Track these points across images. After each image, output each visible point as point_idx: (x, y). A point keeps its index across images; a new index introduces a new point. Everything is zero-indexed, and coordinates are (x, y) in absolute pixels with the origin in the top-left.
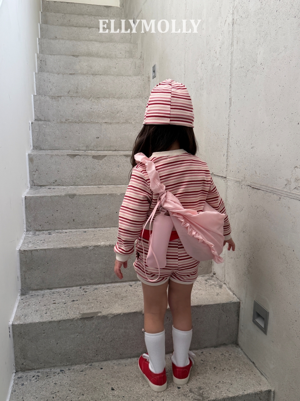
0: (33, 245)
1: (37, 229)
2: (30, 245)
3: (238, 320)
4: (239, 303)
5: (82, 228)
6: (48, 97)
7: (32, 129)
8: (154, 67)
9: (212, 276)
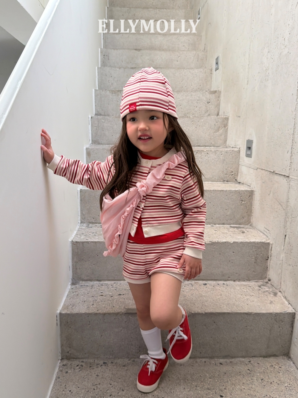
0: (85, 237)
1: (91, 221)
2: (83, 237)
6: (109, 91)
7: (91, 123)
8: (217, 59)
9: (267, 283)
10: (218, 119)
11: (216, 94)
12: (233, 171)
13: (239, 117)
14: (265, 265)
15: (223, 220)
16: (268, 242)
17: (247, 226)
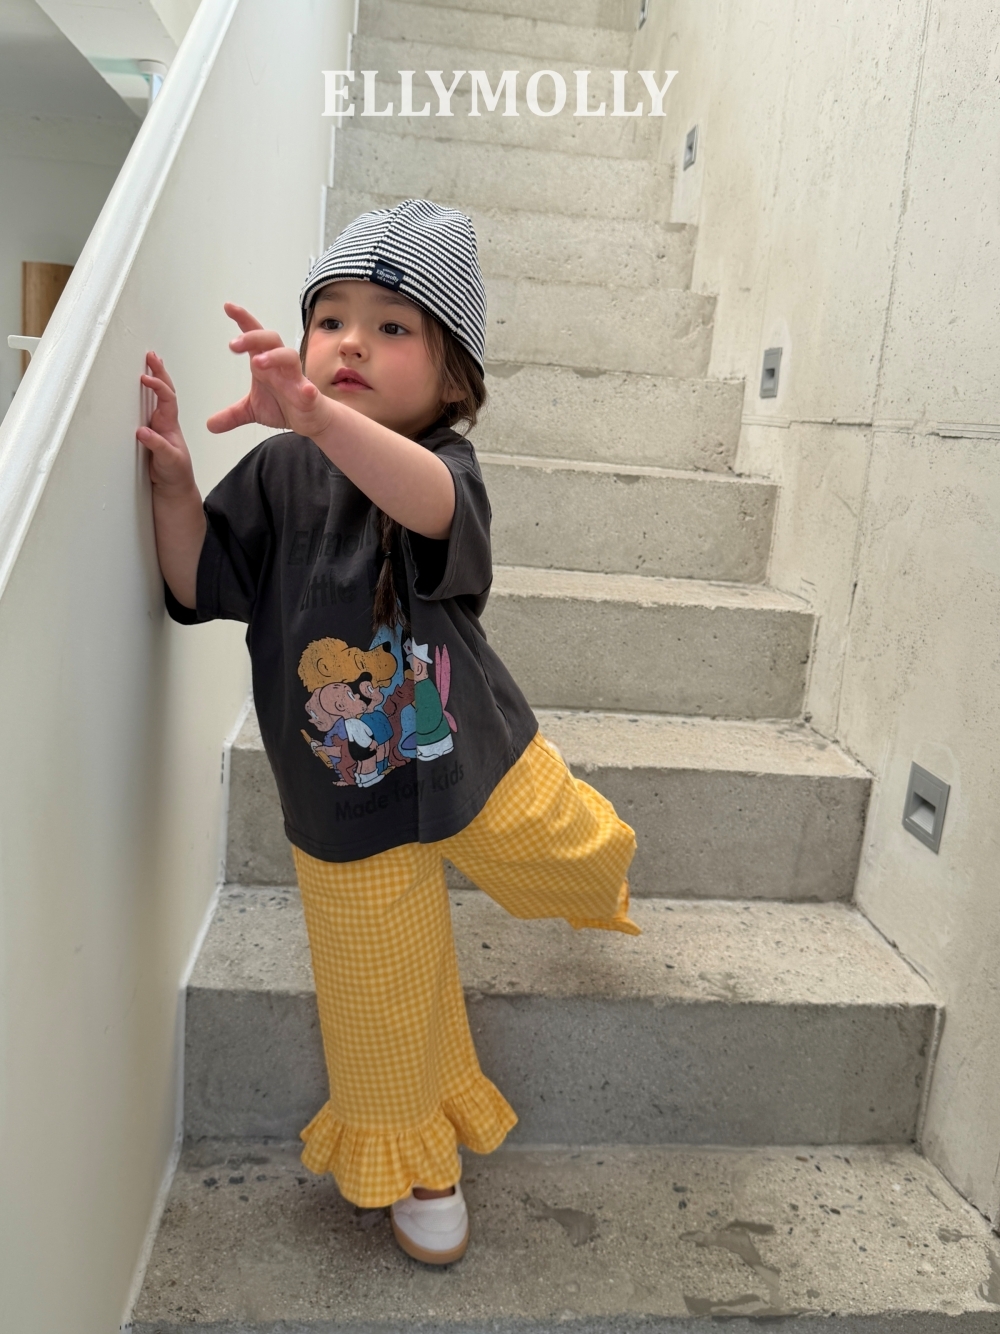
3: (862, 832)
4: (870, 782)
8: (692, 135)
9: (801, 726)
10: (687, 298)
11: (684, 233)
12: (721, 441)
13: (748, 290)
14: (799, 676)
15: (690, 566)
16: (810, 612)
17: (753, 586)
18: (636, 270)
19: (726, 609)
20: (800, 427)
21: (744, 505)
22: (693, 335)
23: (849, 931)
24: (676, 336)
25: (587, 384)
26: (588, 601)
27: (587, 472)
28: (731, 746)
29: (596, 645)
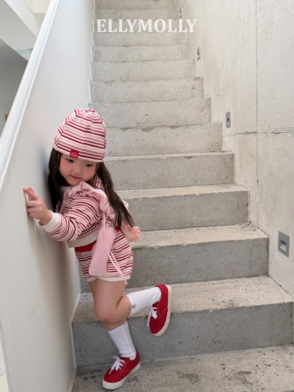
3: (268, 254)
4: (269, 239)
5: (133, 189)
8: (198, 50)
9: (249, 225)
10: (202, 100)
11: (200, 80)
12: (217, 142)
13: (219, 95)
14: (246, 210)
15: (211, 181)
16: (247, 190)
17: (231, 185)
18: (186, 93)
19: (221, 193)
20: (238, 135)
21: (225, 161)
22: (205, 111)
23: (267, 283)
24: (200, 112)
25: (174, 130)
26: (179, 196)
27: (176, 157)
28: (227, 233)
29: (184, 209)
